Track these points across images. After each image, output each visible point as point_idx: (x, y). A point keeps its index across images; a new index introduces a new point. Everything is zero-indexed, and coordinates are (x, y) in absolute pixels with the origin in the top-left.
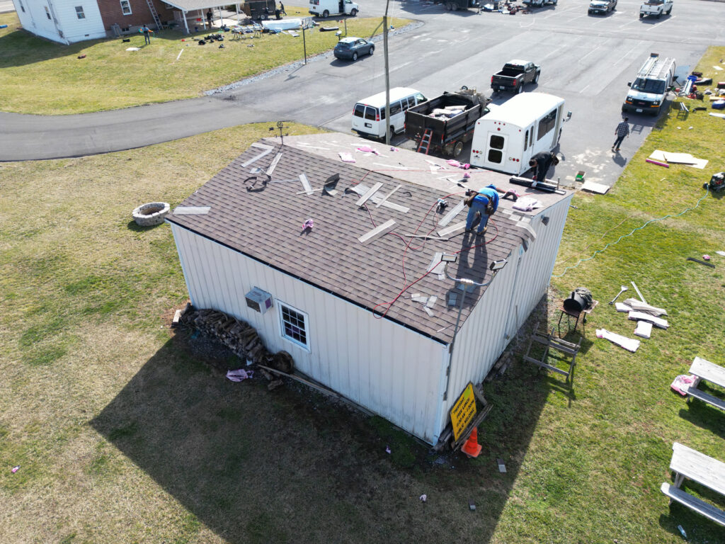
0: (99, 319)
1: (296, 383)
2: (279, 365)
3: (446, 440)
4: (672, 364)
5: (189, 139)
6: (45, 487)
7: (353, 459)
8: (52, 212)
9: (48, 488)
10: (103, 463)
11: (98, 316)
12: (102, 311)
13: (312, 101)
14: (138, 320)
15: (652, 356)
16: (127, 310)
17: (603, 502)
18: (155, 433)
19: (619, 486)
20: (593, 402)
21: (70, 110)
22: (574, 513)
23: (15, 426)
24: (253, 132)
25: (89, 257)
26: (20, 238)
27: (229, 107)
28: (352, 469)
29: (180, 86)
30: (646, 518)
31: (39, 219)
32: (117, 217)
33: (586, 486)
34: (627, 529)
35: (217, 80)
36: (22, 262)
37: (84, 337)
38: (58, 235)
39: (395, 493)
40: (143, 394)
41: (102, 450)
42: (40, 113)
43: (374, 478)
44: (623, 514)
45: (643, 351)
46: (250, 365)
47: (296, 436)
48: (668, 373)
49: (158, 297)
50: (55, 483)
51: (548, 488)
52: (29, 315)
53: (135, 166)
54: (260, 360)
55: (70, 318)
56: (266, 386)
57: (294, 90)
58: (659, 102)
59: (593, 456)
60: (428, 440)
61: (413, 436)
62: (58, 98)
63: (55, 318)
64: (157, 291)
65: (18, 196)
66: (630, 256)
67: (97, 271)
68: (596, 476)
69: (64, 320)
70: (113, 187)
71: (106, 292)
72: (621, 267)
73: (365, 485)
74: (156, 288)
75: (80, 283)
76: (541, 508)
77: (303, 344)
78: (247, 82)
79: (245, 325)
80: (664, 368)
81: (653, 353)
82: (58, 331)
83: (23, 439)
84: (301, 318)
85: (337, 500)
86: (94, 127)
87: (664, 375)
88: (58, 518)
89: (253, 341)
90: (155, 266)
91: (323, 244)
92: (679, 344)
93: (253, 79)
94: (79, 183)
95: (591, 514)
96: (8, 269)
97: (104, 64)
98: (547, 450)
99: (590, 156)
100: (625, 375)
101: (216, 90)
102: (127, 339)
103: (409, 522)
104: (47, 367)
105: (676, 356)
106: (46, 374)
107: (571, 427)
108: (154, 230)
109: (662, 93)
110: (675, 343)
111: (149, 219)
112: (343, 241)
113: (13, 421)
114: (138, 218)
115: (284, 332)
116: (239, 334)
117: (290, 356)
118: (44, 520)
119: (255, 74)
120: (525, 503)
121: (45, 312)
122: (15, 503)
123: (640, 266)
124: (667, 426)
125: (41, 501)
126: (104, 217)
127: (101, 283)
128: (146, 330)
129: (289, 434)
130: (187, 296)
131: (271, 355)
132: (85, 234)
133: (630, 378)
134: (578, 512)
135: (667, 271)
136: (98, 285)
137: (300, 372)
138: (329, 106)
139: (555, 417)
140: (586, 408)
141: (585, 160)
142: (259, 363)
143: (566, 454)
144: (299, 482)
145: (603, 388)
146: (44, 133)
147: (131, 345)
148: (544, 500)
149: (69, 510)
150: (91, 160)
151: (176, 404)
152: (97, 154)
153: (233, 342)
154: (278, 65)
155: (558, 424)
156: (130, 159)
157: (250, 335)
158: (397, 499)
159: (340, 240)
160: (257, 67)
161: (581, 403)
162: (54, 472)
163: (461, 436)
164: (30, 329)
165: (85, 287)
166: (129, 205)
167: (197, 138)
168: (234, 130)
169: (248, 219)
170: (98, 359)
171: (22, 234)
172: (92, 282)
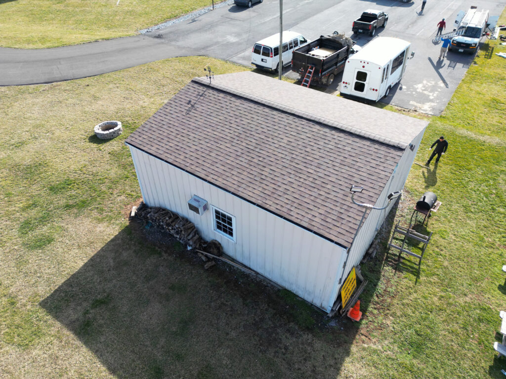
0: (76, 213)
1: (225, 263)
2: (212, 250)
3: (337, 309)
4: (494, 248)
5: (130, 69)
6: (48, 345)
7: (270, 323)
8: (33, 127)
9: (50, 345)
10: (88, 326)
11: (76, 211)
12: (78, 207)
13: (220, 40)
14: (105, 214)
15: (479, 243)
16: (96, 206)
17: (451, 355)
18: (125, 302)
19: (462, 343)
20: (439, 279)
21: (40, 45)
22: (431, 363)
23: (21, 297)
24: (178, 64)
25: (64, 163)
26: (11, 148)
27: (159, 44)
28: (270, 330)
29: (120, 26)
30: (483, 367)
31: (24, 133)
32: (83, 132)
33: (438, 343)
34: (469, 376)
35: (147, 22)
36: (15, 168)
37: (66, 227)
38: (39, 146)
39: (302, 348)
40: (114, 272)
41: (87, 315)
42: (17, 47)
43: (286, 337)
44: (466, 364)
45: (473, 239)
46: (191, 250)
47: (227, 305)
48: (491, 256)
49: (119, 196)
50: (55, 341)
51: (411, 344)
52: (24, 209)
53: (93, 90)
54: (198, 246)
55: (55, 213)
56: (203, 266)
57: (206, 31)
58: (476, 44)
59: (442, 320)
60: (323, 308)
61: (312, 305)
62: (29, 35)
63: (44, 212)
64: (118, 191)
65: (7, 115)
66: (460, 165)
67: (71, 175)
68: (445, 335)
69: (50, 213)
70: (77, 108)
71: (79, 191)
72: (453, 174)
73: (280, 343)
74: (116, 188)
75: (59, 184)
76: (407, 359)
77: (230, 237)
78: (170, 23)
79: (186, 221)
80: (488, 252)
81: (480, 241)
82: (46, 223)
83: (28, 307)
84: (230, 219)
85: (261, 354)
86: (59, 59)
87: (489, 257)
88: (59, 369)
89: (192, 233)
90: (114, 172)
91: (247, 166)
92: (498, 233)
93: (174, 21)
94: (52, 105)
95: (443, 363)
96: (5, 173)
97: (62, 8)
98: (409, 315)
99: (427, 86)
100: (461, 257)
101: (147, 30)
102: (98, 229)
103: (313, 371)
104: (40, 251)
105: (496, 243)
106: (41, 257)
107: (425, 298)
108: (111, 142)
109: (479, 38)
110: (495, 233)
111: (107, 134)
112: (262, 164)
113: (20, 293)
114: (98, 133)
115: (216, 227)
116: (182, 228)
117: (220, 244)
118: (49, 371)
119: (176, 17)
120: (396, 356)
121: (35, 207)
122: (26, 357)
123: (467, 173)
124: (493, 296)
125: (46, 356)
126: (72, 131)
127: (75, 185)
128: (112, 222)
129: (222, 303)
130: (140, 195)
131: (206, 242)
132: (60, 145)
133: (465, 260)
134: (433, 362)
135: (487, 176)
136: (73, 186)
137: (227, 255)
138: (233, 44)
139: (413, 290)
140: (434, 283)
141: (423, 89)
142: (197, 249)
143: (422, 319)
144: (232, 340)
145: (446, 268)
146: (21, 64)
147: (102, 234)
148: (409, 354)
149: (66, 362)
150: (59, 85)
151: (138, 280)
152: (63, 81)
153: (177, 233)
154: (193, 10)
155: (415, 295)
156: (88, 85)
157: (190, 228)
158: (304, 353)
159: (260, 163)
160: (177, 12)
161: (431, 280)
162: (53, 333)
163: (346, 305)
164: (25, 221)
165: (64, 188)
166: (90, 122)
167: (137, 69)
168: (163, 62)
169: (188, 144)
170: (78, 245)
171: (13, 145)
172: (68, 184)
